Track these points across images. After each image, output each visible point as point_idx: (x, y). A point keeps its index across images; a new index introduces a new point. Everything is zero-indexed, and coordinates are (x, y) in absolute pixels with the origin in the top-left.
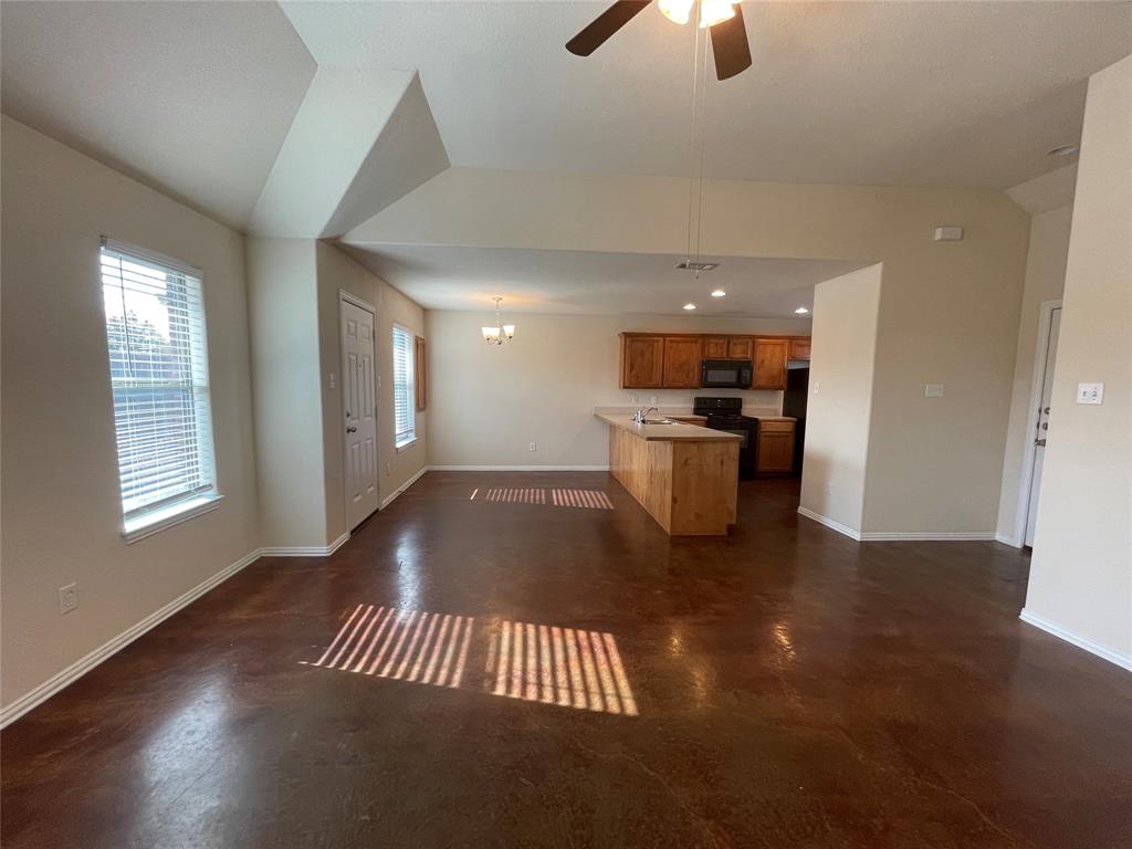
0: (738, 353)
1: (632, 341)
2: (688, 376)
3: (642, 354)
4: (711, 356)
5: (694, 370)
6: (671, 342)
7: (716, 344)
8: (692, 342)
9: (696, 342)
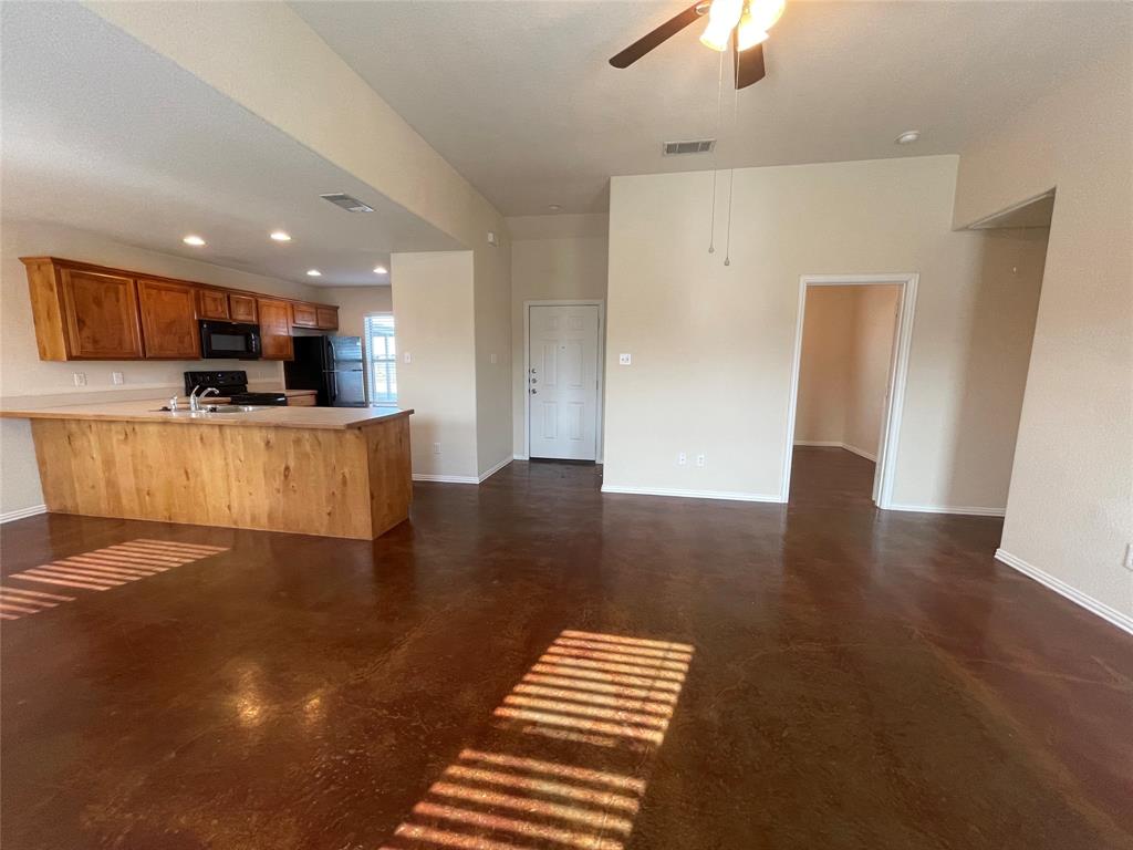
0: (242, 315)
1: (72, 276)
2: (181, 342)
3: (98, 302)
4: (210, 314)
5: (189, 333)
6: (148, 287)
7: (215, 300)
8: (179, 291)
9: (187, 292)
